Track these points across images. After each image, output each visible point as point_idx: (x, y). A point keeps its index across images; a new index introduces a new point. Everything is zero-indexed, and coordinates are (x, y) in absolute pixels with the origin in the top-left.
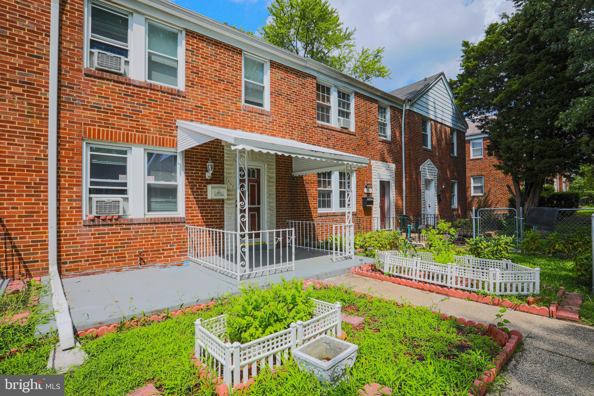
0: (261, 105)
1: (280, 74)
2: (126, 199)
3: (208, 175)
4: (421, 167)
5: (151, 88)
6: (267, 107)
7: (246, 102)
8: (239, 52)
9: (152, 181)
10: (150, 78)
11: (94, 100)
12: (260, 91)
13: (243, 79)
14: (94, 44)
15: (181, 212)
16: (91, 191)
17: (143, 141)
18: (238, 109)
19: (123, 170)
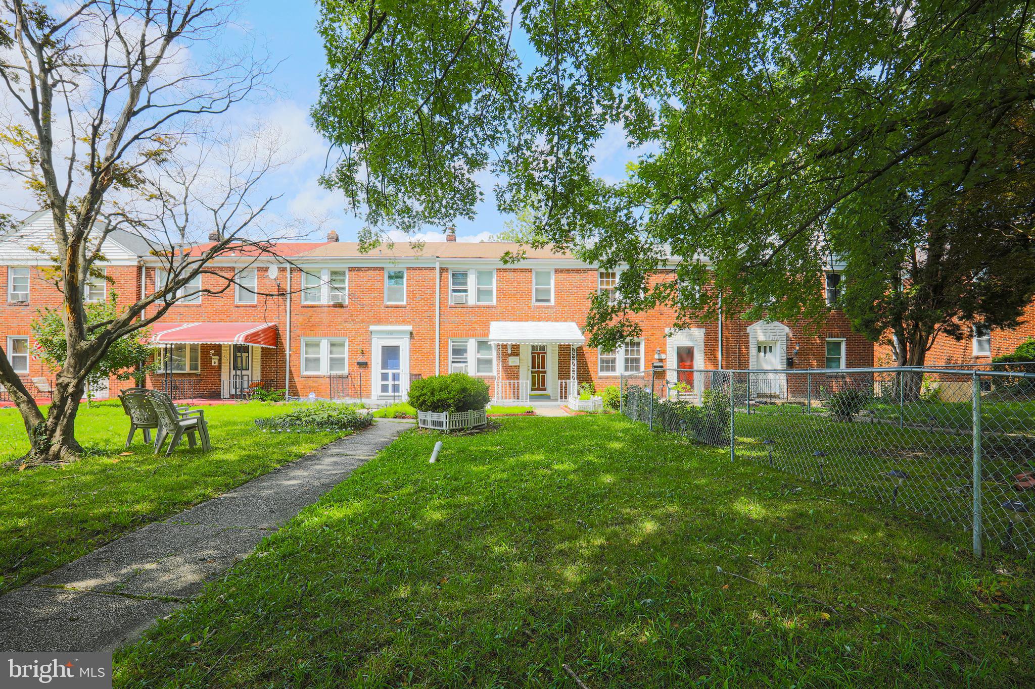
0: (548, 301)
1: (562, 276)
2: (466, 366)
3: (509, 352)
4: (748, 328)
5: (479, 307)
6: (552, 302)
7: (537, 301)
8: (530, 271)
9: (479, 356)
10: (478, 301)
11: (453, 319)
12: (548, 291)
13: (534, 287)
14: (454, 291)
15: (494, 373)
16: (453, 362)
17: (473, 336)
18: (530, 307)
19: (465, 351)
